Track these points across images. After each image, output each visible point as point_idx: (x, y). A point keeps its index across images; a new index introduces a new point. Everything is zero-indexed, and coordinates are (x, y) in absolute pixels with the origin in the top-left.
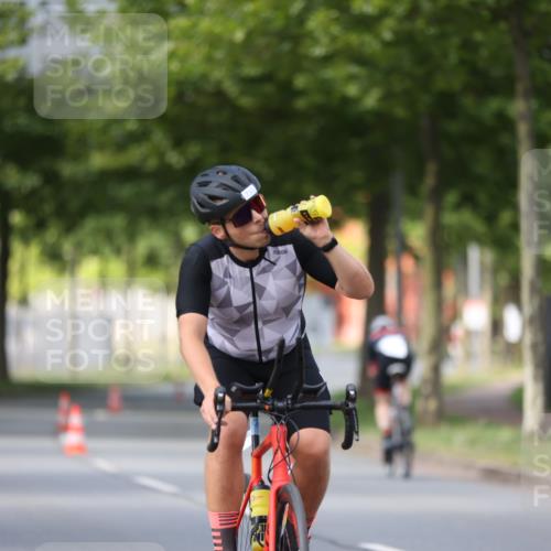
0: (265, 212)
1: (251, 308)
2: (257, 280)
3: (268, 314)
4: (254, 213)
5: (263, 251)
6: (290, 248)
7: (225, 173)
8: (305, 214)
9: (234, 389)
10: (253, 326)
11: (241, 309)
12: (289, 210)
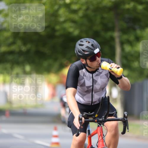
1: (92, 87)
9: (84, 115)
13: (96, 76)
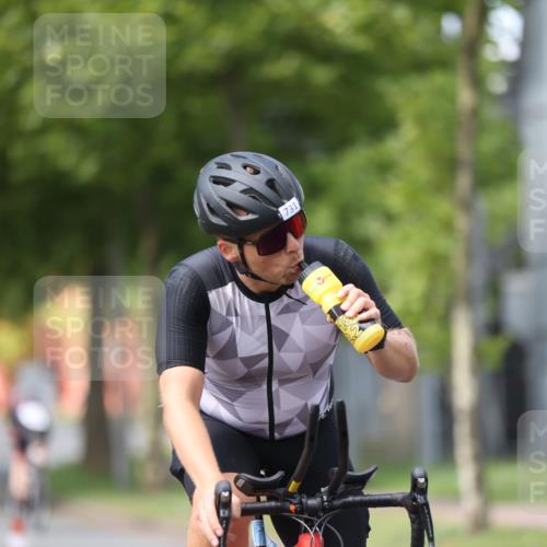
1: (265, 362)
2: (276, 322)
4: (291, 238)
13: (281, 313)
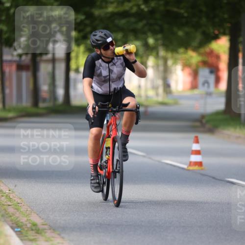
0: (114, 46)
1: (108, 77)
2: (110, 68)
3: (114, 79)
4: (111, 47)
5: (113, 59)
6: (122, 58)
7: (102, 32)
8: (127, 50)
9: (99, 104)
10: (108, 83)
11: (105, 77)
12: (122, 47)
